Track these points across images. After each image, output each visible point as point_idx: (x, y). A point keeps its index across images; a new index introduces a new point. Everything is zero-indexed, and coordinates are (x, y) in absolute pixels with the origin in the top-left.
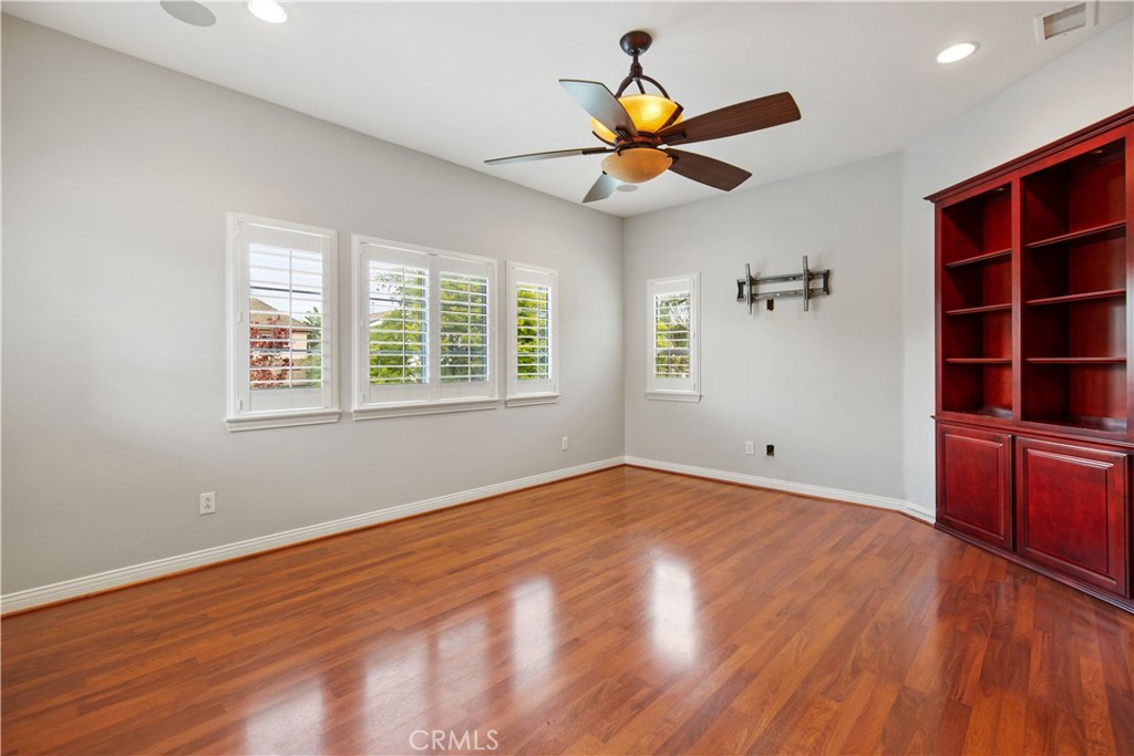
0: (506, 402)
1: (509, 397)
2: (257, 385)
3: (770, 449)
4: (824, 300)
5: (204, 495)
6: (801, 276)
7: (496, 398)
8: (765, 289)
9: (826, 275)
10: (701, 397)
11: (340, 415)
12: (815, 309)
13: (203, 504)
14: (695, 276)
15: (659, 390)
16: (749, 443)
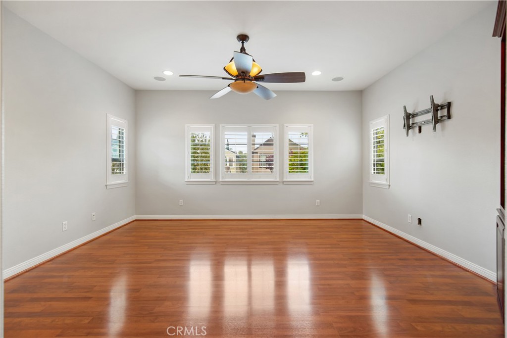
0: (283, 182)
1: (284, 180)
2: (194, 172)
3: (420, 221)
4: (448, 123)
5: (180, 201)
6: (430, 109)
7: (278, 180)
8: (418, 119)
9: (449, 105)
10: (389, 186)
11: (216, 182)
12: (443, 129)
13: (180, 203)
14: (386, 117)
15: (374, 181)
16: (409, 215)
